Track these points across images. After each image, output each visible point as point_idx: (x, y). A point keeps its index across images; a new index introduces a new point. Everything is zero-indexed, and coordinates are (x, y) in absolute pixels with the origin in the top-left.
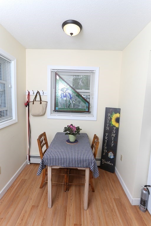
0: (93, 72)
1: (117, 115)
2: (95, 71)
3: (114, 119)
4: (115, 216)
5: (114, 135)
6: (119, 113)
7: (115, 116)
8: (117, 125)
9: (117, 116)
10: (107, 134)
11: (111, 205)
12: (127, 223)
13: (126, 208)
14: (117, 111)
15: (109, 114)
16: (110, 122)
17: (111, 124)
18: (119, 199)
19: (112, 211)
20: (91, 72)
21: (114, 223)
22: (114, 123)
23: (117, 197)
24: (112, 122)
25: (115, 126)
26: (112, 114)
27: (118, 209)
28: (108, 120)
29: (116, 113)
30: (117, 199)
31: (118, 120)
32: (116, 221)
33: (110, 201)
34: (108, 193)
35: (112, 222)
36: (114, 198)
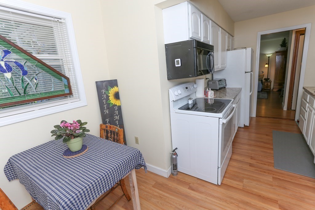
0: (60, 20)
1: (115, 89)
2: (64, 19)
3: (112, 95)
4: (166, 199)
5: (117, 118)
6: (117, 87)
7: (112, 91)
8: (117, 103)
9: (115, 91)
10: (108, 120)
11: (156, 194)
12: (177, 193)
13: (166, 184)
14: (113, 83)
15: (103, 91)
16: (108, 102)
17: (110, 104)
18: (156, 182)
19: (161, 197)
20: (56, 20)
21: (171, 204)
22: (113, 101)
23: (154, 183)
24: (110, 100)
25: (116, 105)
26: (107, 90)
27: (163, 191)
28: (104, 99)
29: (112, 87)
30: (155, 183)
31: (117, 96)
32: (170, 201)
33: (152, 192)
34: (143, 187)
35: (169, 205)
36: (152, 186)
